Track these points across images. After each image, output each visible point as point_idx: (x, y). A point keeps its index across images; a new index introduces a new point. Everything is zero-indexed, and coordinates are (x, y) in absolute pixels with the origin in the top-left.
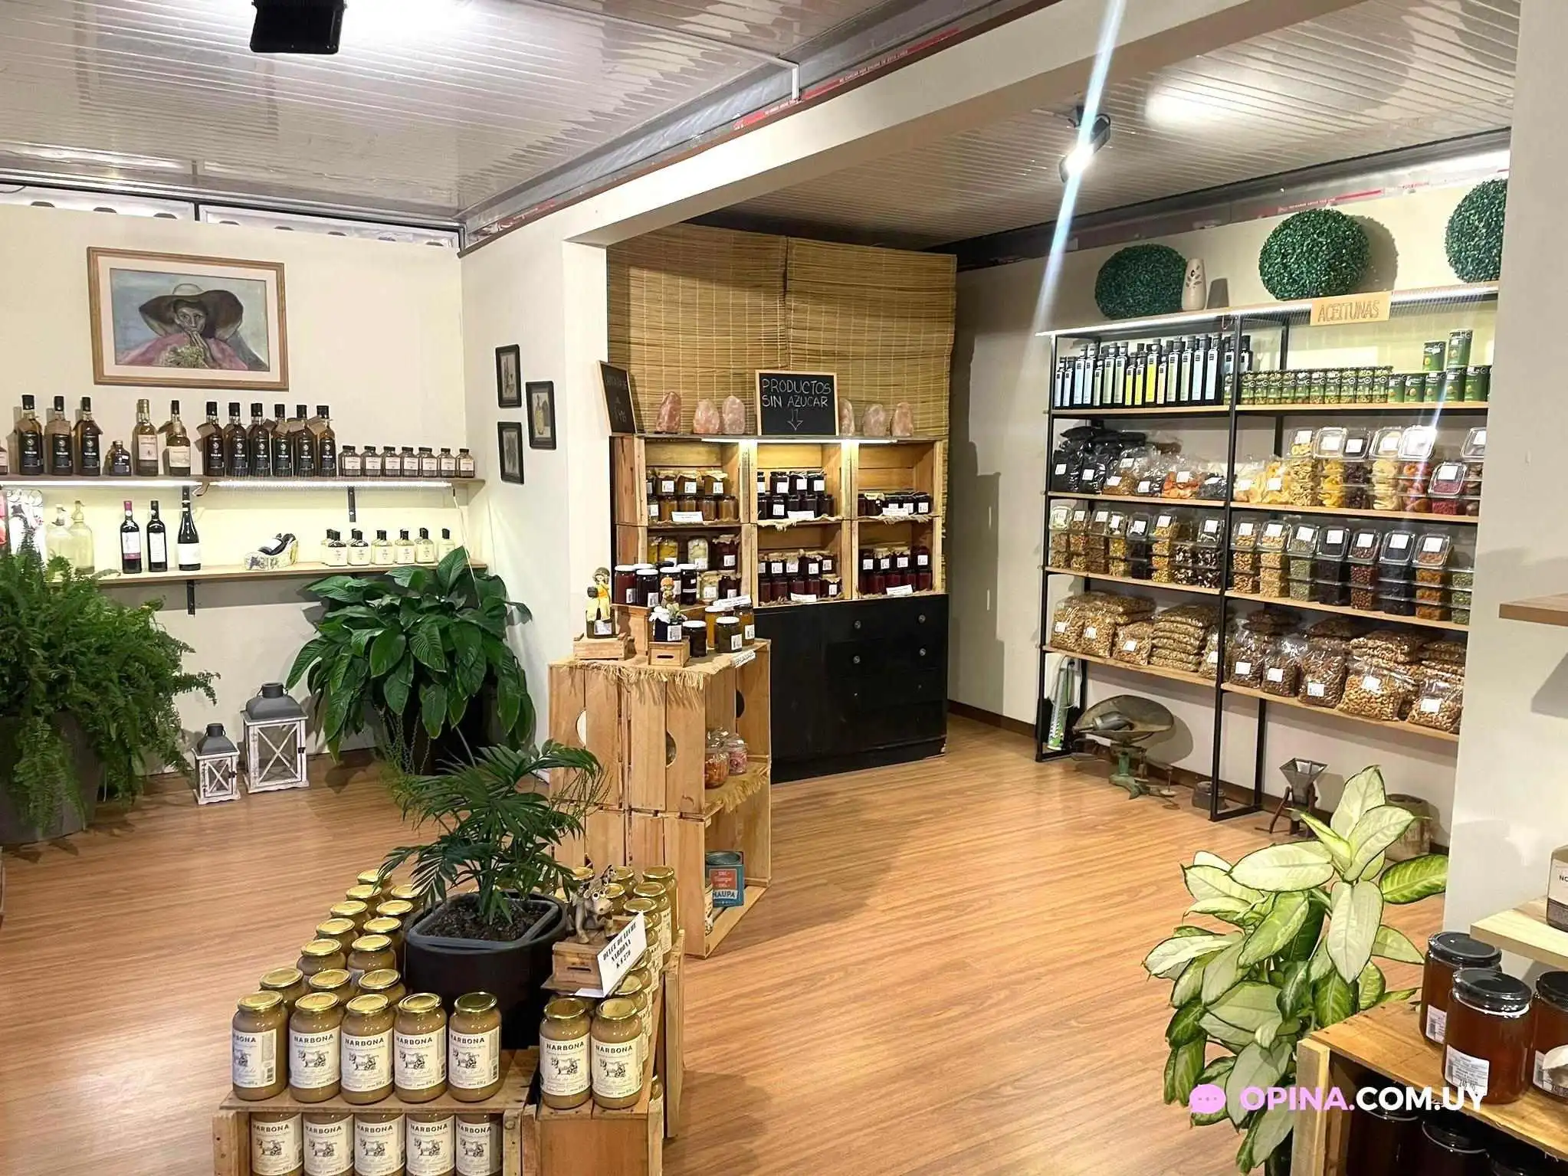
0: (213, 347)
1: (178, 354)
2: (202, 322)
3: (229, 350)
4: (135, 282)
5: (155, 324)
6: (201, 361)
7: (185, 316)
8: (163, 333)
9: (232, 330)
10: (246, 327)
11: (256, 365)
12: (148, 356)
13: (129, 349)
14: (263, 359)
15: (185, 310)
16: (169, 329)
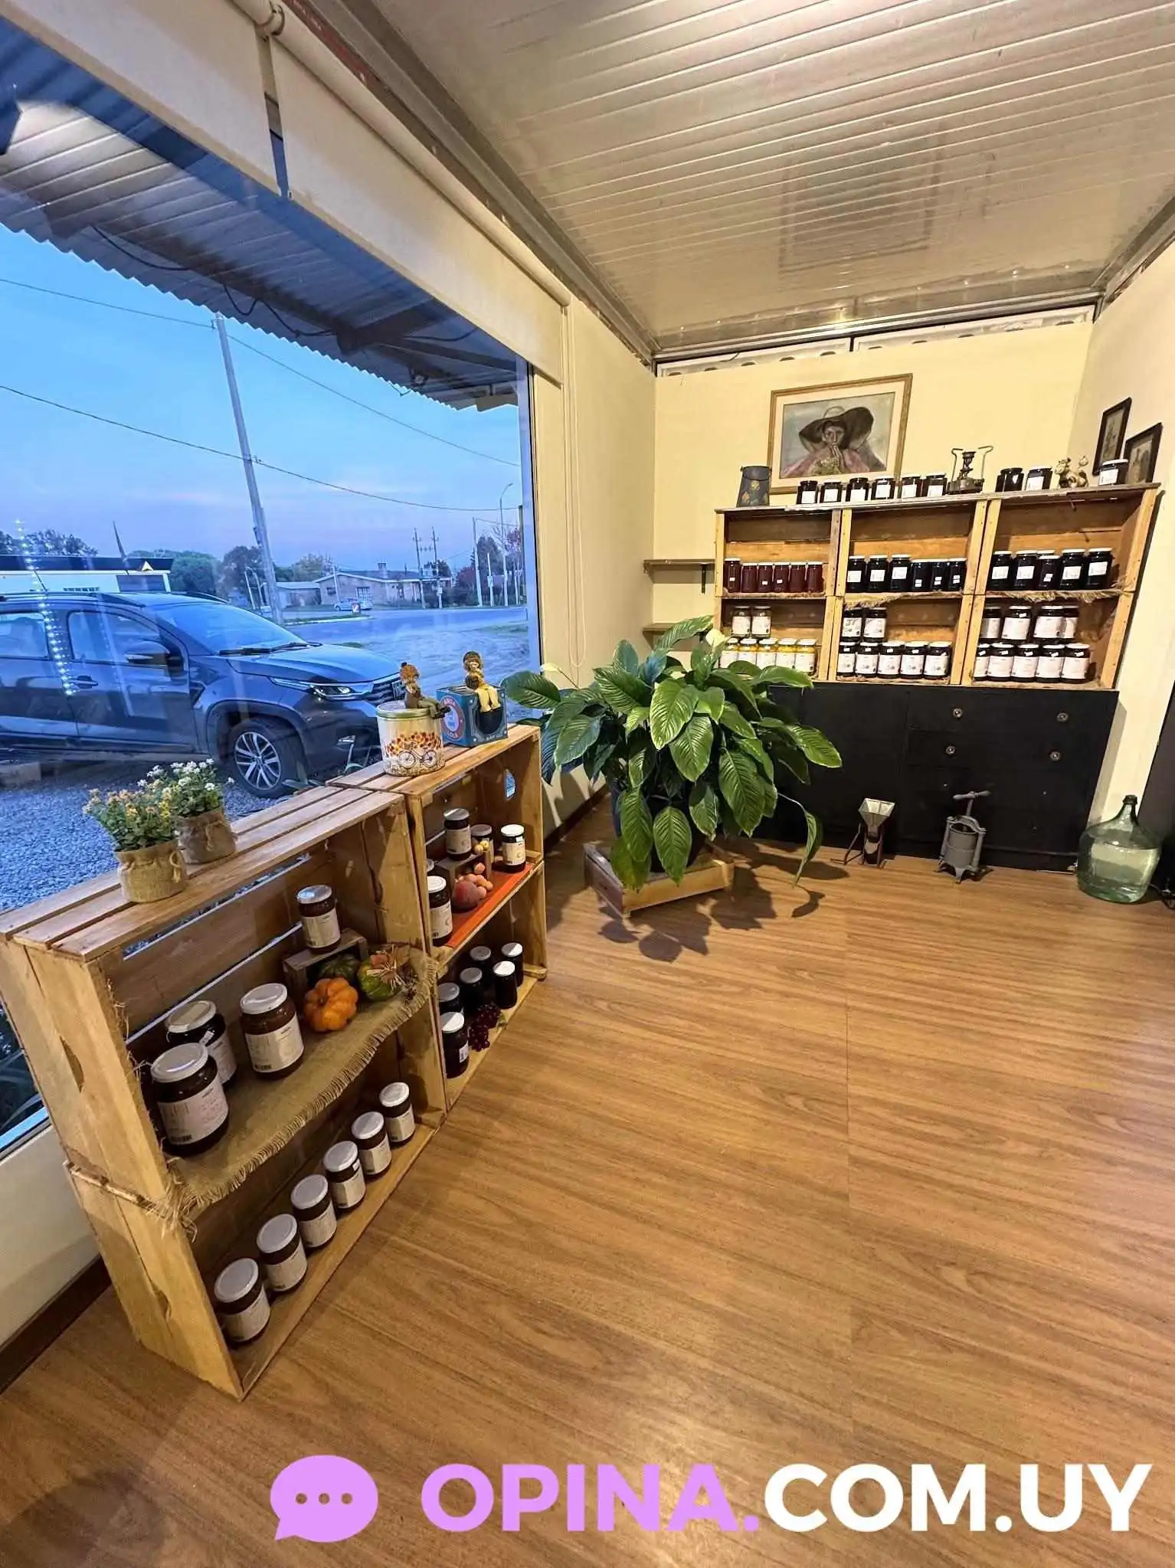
0: (847, 457)
1: (821, 466)
2: (841, 436)
3: (858, 457)
4: (799, 413)
5: (808, 444)
6: (836, 469)
7: (830, 433)
8: (811, 449)
9: (861, 441)
10: (872, 437)
11: (877, 466)
12: (801, 469)
13: (791, 466)
14: (882, 461)
15: (830, 429)
16: (817, 446)
